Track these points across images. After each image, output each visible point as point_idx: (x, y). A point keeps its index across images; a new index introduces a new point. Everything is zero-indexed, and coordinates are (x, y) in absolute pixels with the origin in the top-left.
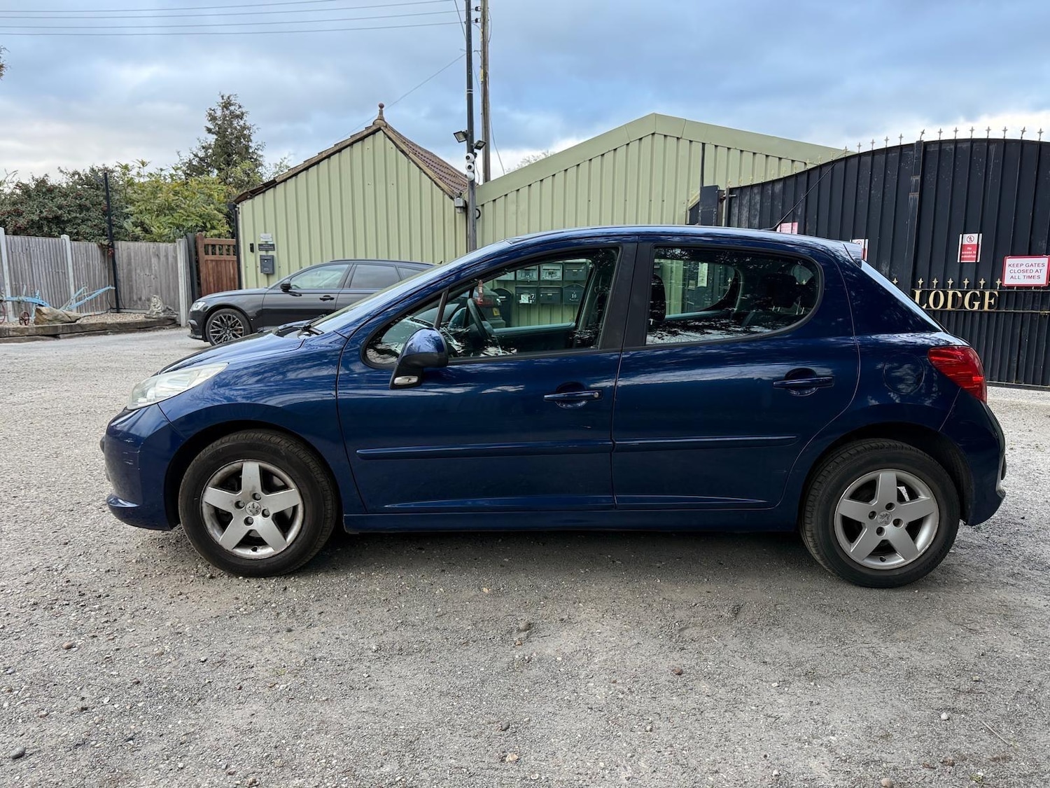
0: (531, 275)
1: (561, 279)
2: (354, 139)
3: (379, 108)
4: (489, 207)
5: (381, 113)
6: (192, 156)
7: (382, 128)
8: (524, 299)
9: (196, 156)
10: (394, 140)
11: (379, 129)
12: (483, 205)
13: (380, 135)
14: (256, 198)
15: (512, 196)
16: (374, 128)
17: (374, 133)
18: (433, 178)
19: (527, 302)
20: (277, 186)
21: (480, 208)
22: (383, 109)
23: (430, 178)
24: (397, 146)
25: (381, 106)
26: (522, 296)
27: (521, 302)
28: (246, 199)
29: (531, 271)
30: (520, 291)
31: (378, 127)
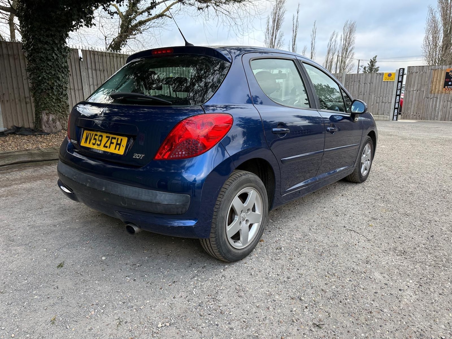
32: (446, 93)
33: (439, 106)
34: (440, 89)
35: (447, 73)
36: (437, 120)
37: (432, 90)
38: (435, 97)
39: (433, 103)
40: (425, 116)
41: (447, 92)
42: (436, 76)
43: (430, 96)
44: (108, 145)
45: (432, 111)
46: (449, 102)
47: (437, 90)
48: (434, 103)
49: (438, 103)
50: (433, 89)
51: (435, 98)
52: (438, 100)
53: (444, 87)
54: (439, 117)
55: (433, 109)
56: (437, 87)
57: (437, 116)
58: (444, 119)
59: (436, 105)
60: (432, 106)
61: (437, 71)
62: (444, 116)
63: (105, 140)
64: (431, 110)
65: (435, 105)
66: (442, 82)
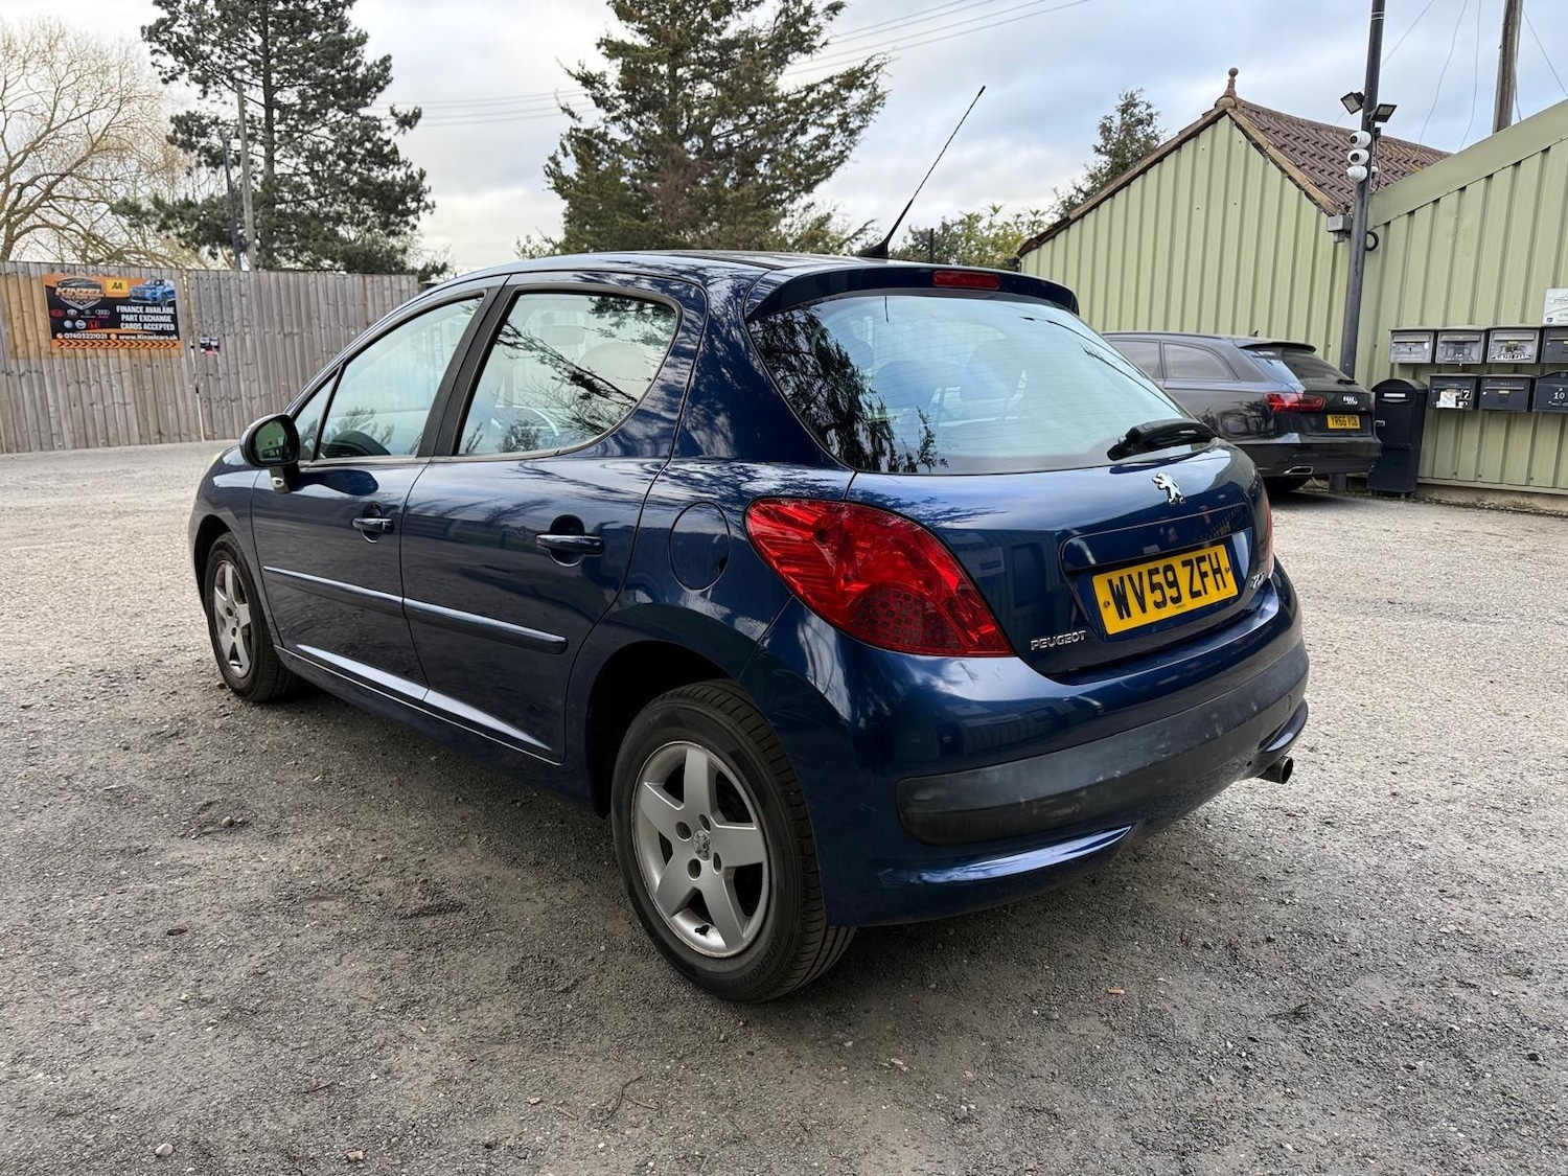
0: (1466, 351)
1: (1533, 361)
2: (1184, 136)
3: (1229, 77)
4: (1399, 227)
5: (1232, 84)
6: (1074, 192)
7: (1228, 110)
8: (1447, 400)
9: (1079, 190)
10: (1246, 128)
11: (1223, 113)
12: (1387, 224)
13: (1225, 121)
14: (1044, 246)
15: (1448, 202)
16: (1216, 112)
17: (1214, 121)
18: (1303, 184)
19: (1454, 406)
20: (1072, 227)
21: (1380, 232)
22: (1236, 78)
23: (1298, 186)
24: (1249, 137)
25: (1233, 73)
26: (1443, 394)
27: (1440, 404)
28: (1031, 249)
29: (1468, 345)
30: (1442, 383)
31: (1222, 109)
32: (65, 354)
33: (56, 400)
34: (44, 343)
35: (51, 290)
36: (63, 447)
37: (16, 347)
38: (33, 369)
39: (32, 392)
40: (19, 438)
41: (67, 352)
42: (14, 298)
43: (14, 368)
44: (1197, 586)
45: (37, 418)
46: (82, 385)
47: (32, 346)
48: (37, 391)
49: (49, 390)
50: (18, 341)
51: (34, 375)
52: (47, 381)
53: (54, 337)
54: (68, 438)
55: (40, 412)
56: (30, 337)
57: (60, 435)
58: (84, 441)
59: (44, 398)
60: (33, 402)
61: (15, 279)
62: (82, 431)
63: (1183, 575)
64: (35, 417)
65: (41, 398)
66: (43, 320)
